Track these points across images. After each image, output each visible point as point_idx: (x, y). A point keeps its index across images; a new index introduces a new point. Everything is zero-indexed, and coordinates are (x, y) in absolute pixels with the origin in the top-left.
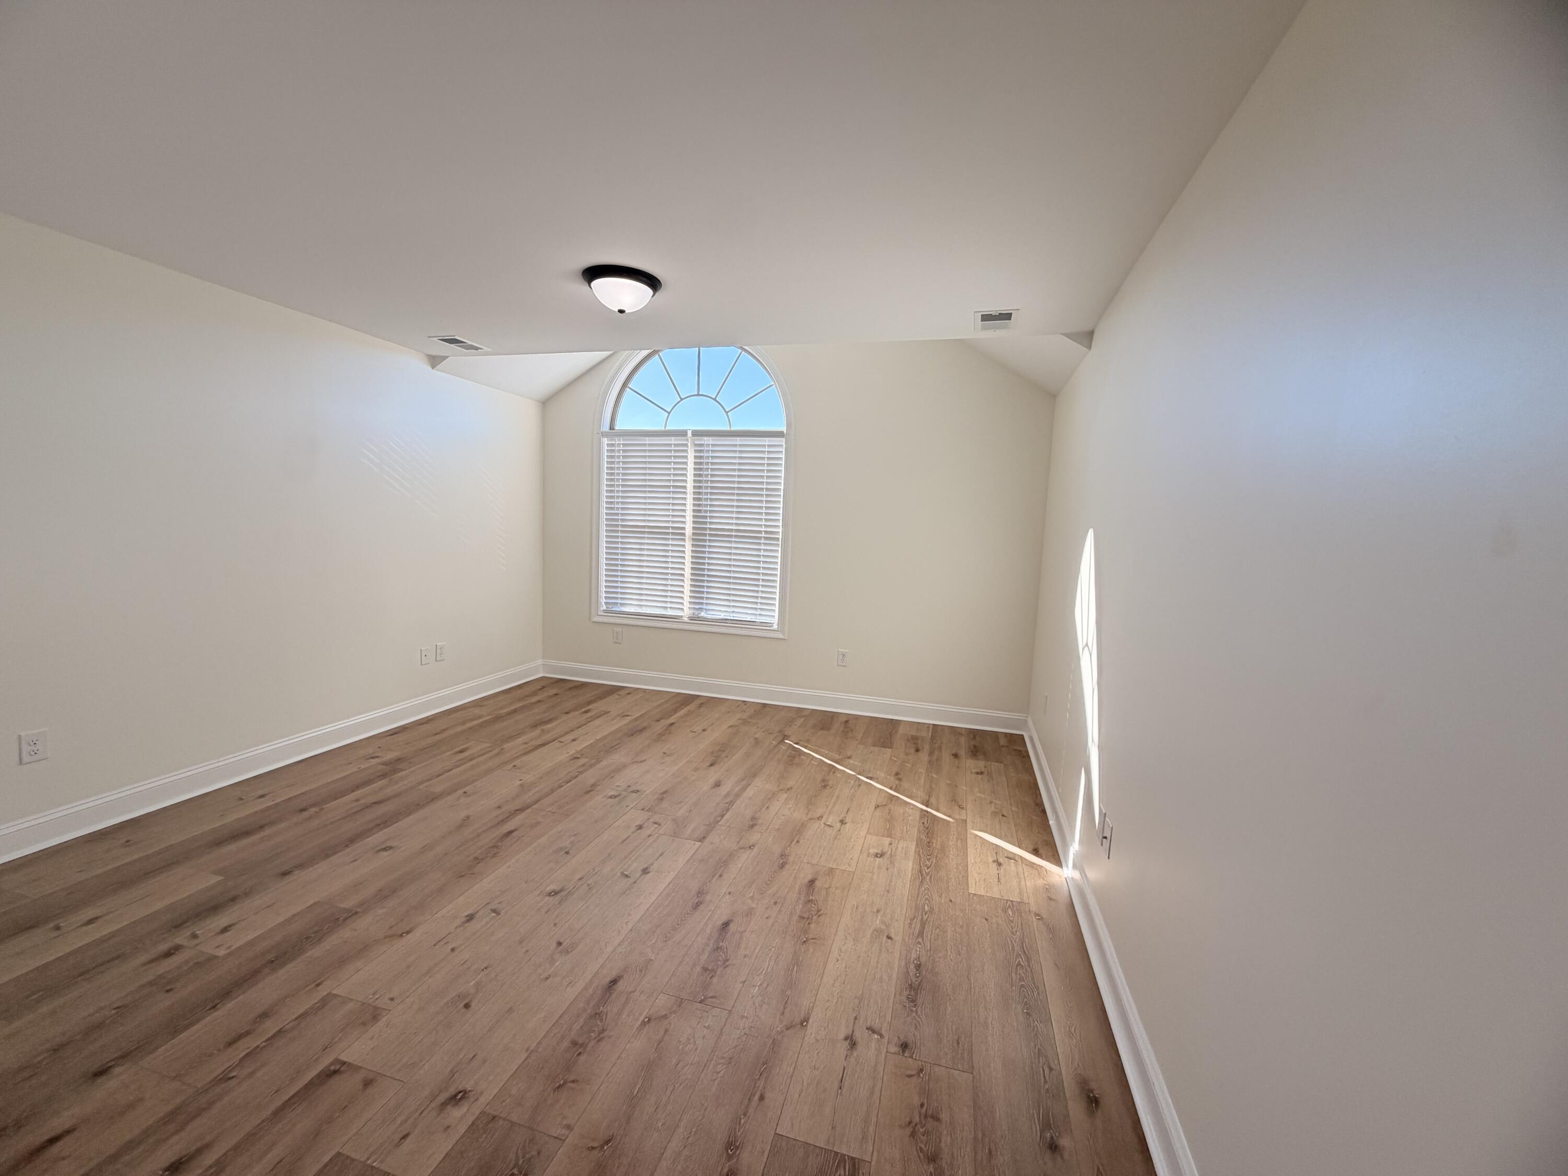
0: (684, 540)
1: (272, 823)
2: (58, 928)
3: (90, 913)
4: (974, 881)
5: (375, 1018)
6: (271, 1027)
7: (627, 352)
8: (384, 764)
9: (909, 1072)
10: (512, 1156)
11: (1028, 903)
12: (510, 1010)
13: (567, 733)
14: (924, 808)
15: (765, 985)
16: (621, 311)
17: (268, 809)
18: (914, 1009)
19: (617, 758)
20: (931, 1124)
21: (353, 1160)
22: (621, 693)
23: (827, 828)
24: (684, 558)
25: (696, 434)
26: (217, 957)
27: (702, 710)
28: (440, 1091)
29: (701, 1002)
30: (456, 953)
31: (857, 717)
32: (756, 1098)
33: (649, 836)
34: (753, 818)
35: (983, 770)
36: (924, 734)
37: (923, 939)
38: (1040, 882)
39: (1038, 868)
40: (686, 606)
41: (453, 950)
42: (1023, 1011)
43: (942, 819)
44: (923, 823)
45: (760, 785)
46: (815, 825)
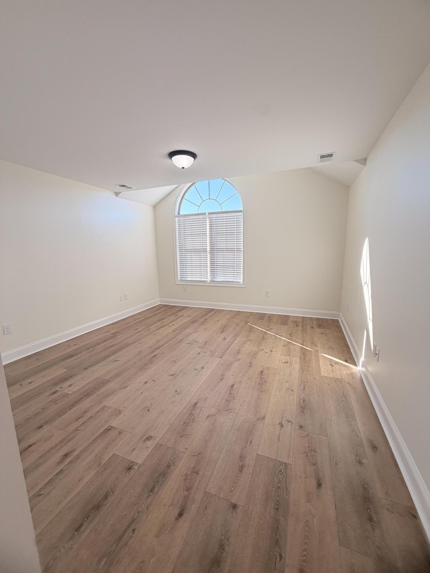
0: (207, 253)
1: (80, 353)
2: (21, 385)
3: (30, 380)
4: (323, 371)
5: (120, 413)
6: (88, 415)
7: (183, 184)
8: (112, 334)
9: (304, 436)
10: (169, 457)
11: (345, 379)
12: (163, 412)
13: (170, 323)
14: (302, 346)
15: (249, 406)
16: (183, 168)
17: (77, 349)
18: (304, 415)
19: (188, 331)
20: (313, 452)
21: (119, 456)
22: (187, 309)
23: (266, 353)
24: (207, 259)
25: (209, 214)
26: (69, 394)
27: (217, 313)
28: (144, 436)
29: (227, 411)
30: (143, 393)
31: (273, 315)
32: (249, 442)
33: (203, 356)
34: (238, 350)
35: (324, 332)
36: (299, 320)
37: (305, 392)
38: (349, 372)
39: (348, 367)
40: (209, 277)
41: (142, 393)
42: (345, 416)
43: (309, 350)
44: (302, 351)
45: (239, 339)
46: (261, 353)
